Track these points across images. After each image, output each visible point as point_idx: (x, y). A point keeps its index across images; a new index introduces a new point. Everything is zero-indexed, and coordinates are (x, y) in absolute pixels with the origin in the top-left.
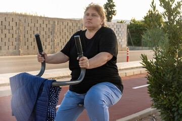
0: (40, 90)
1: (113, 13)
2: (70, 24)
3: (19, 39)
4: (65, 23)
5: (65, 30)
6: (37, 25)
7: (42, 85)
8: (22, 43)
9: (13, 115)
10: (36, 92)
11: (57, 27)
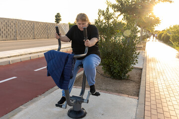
0: (67, 60)
1: (60, 20)
2: (42, 24)
3: (16, 32)
4: (40, 24)
5: (40, 28)
6: (25, 25)
7: (68, 57)
8: (18, 34)
9: (49, 75)
10: (64, 61)
11: (35, 26)
